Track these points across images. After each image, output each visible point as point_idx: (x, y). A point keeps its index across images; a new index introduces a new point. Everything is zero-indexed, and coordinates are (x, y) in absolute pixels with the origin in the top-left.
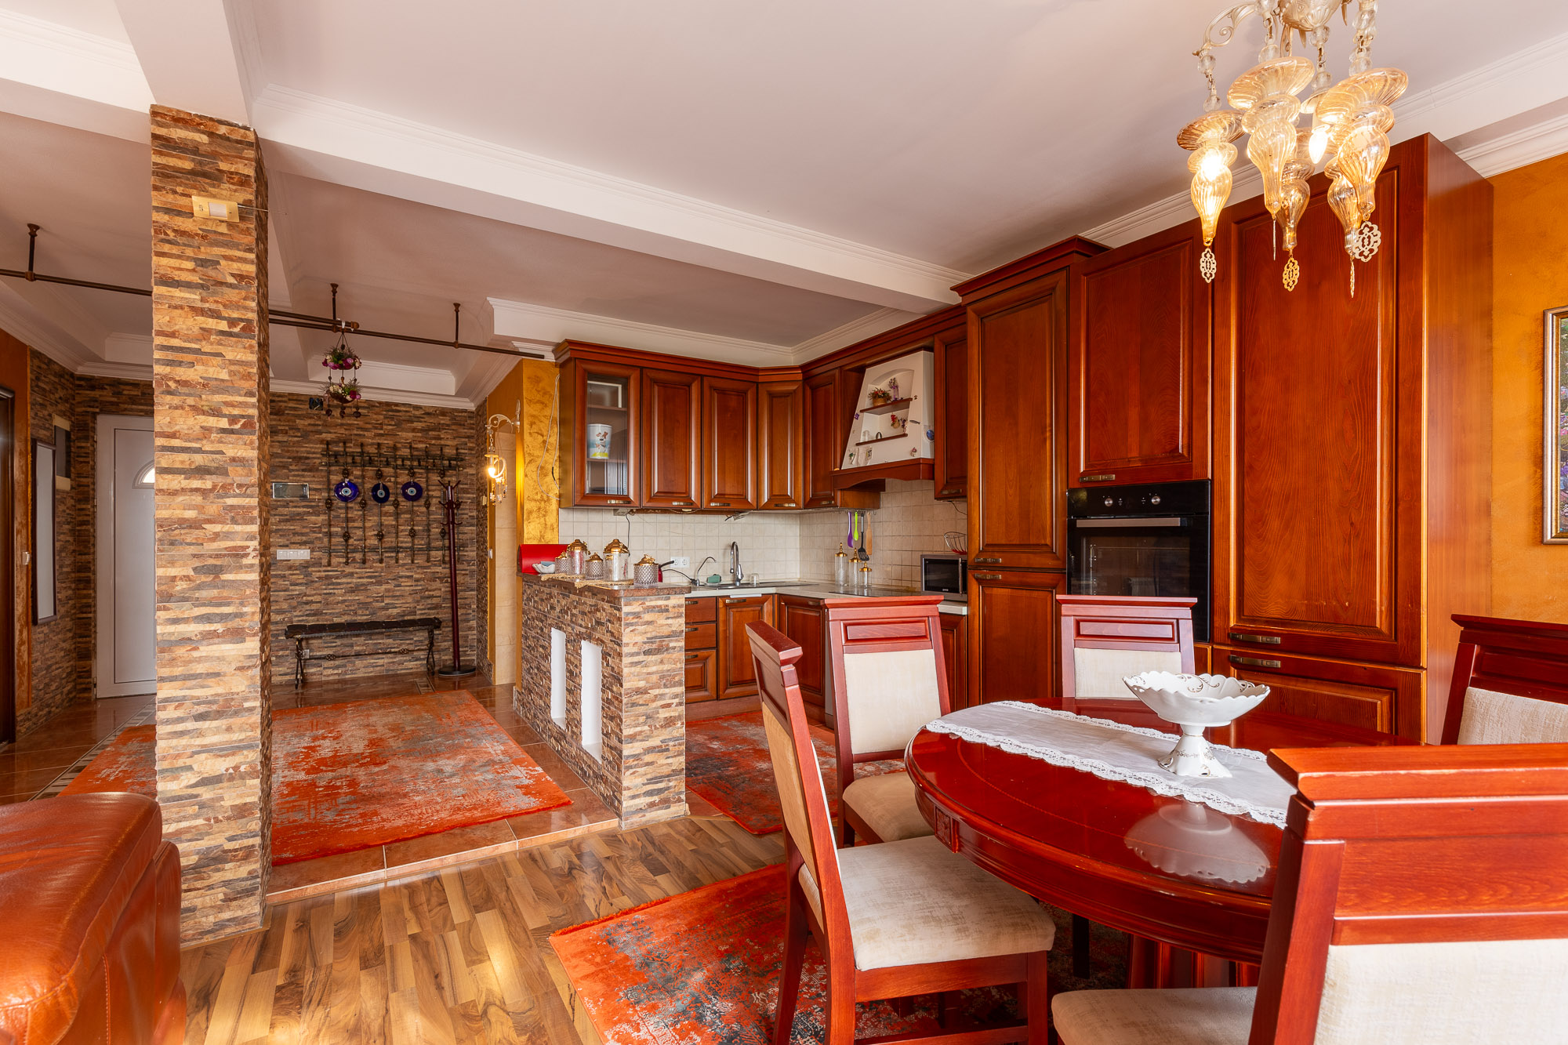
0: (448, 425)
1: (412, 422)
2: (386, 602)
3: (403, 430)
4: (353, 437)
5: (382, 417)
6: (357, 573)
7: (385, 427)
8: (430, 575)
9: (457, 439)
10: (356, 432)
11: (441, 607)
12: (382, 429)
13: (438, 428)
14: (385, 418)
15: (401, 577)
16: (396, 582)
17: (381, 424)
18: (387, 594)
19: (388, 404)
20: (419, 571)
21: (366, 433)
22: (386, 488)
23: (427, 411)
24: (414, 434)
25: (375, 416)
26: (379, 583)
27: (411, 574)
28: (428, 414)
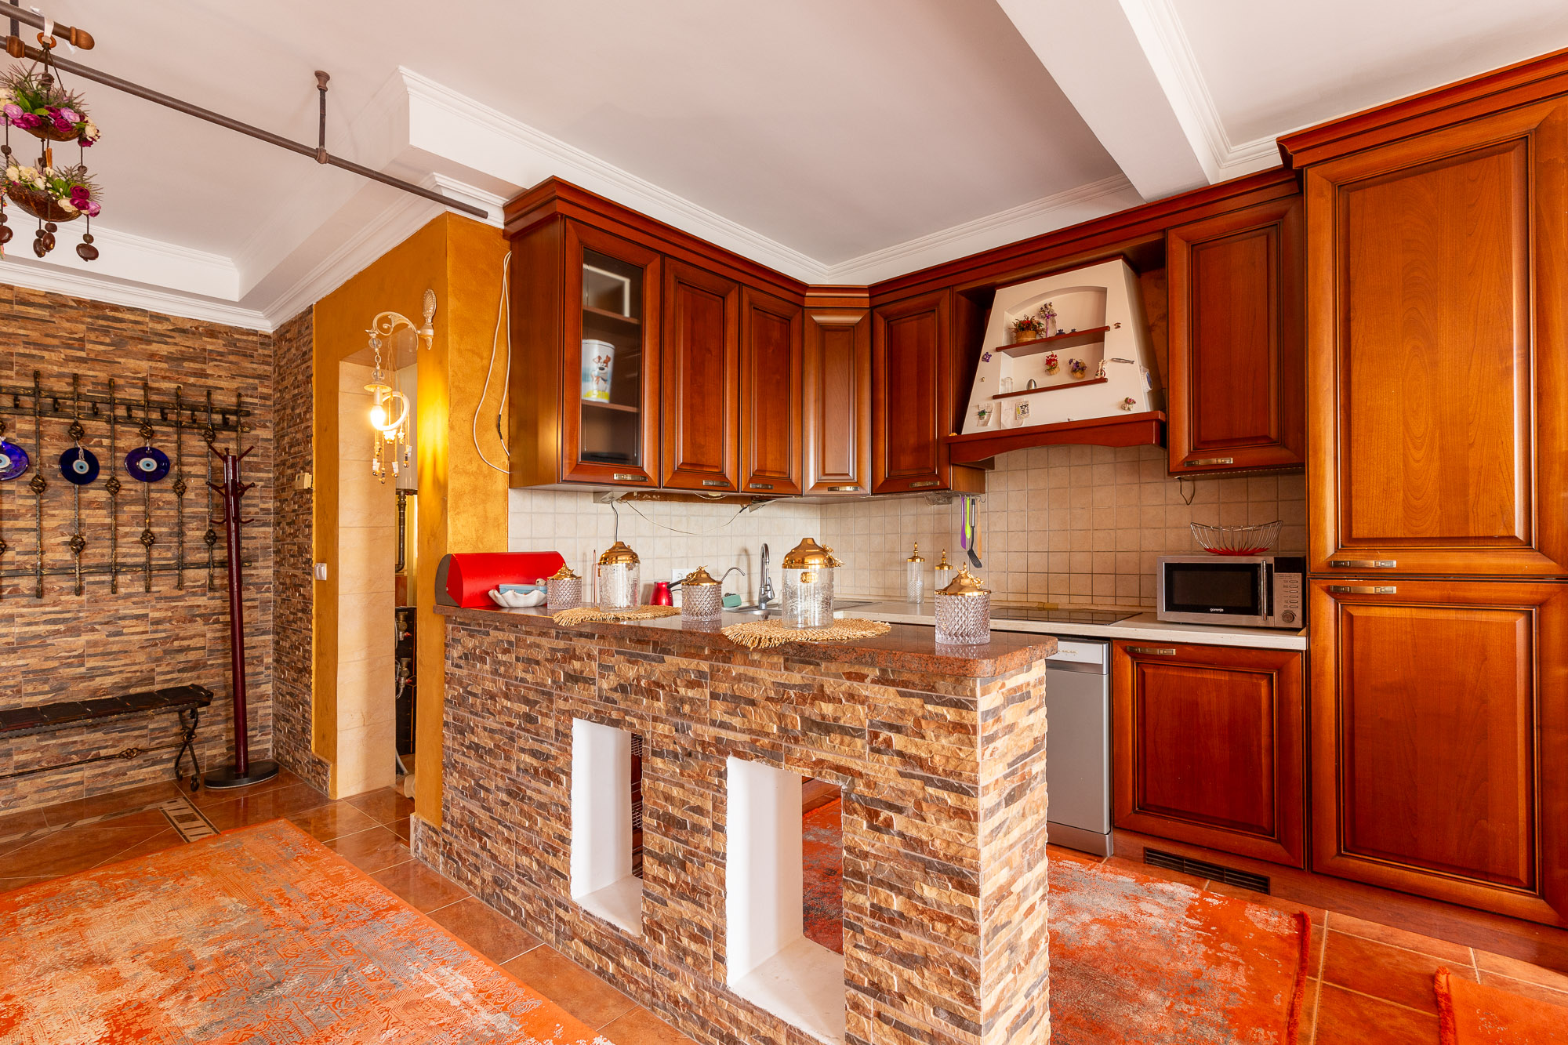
0: (221, 354)
1: (149, 342)
2: (88, 665)
3: (128, 355)
4: (14, 359)
5: (84, 327)
6: (22, 616)
7: (89, 346)
8: (183, 612)
9: (239, 379)
10: (22, 351)
11: (205, 666)
12: (82, 349)
13: (203, 356)
14: (91, 329)
15: (123, 618)
16: (111, 628)
17: (81, 340)
18: (91, 651)
19: (96, 305)
20: (162, 604)
21: (46, 354)
22: (90, 458)
23: (180, 325)
24: (153, 364)
25: (67, 325)
26: (75, 632)
27: (143, 612)
28: (183, 331)
